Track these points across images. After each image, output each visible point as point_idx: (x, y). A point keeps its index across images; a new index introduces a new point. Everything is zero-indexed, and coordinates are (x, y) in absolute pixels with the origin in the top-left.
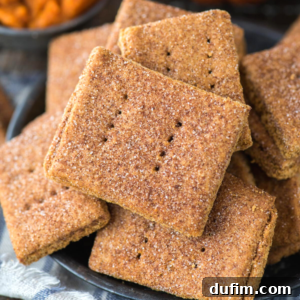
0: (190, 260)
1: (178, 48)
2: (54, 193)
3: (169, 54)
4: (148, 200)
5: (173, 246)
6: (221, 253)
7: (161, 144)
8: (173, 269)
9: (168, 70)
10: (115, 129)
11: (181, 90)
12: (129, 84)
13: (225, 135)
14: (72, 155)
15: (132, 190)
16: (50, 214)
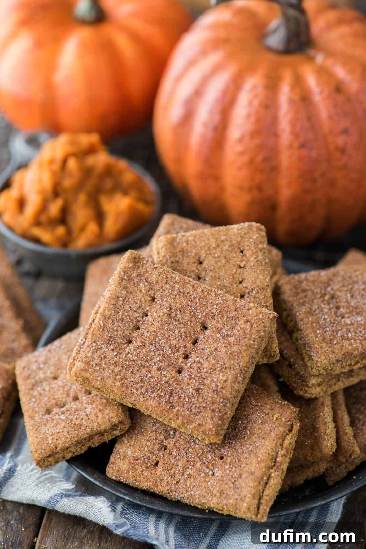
0: (208, 468)
1: (210, 257)
2: (76, 398)
3: (201, 263)
4: (168, 402)
5: (192, 454)
6: (239, 460)
7: (185, 346)
8: (190, 476)
9: (199, 278)
10: (141, 331)
11: (208, 294)
12: (157, 287)
13: (249, 339)
14: (96, 356)
15: (152, 392)
16: (71, 417)
